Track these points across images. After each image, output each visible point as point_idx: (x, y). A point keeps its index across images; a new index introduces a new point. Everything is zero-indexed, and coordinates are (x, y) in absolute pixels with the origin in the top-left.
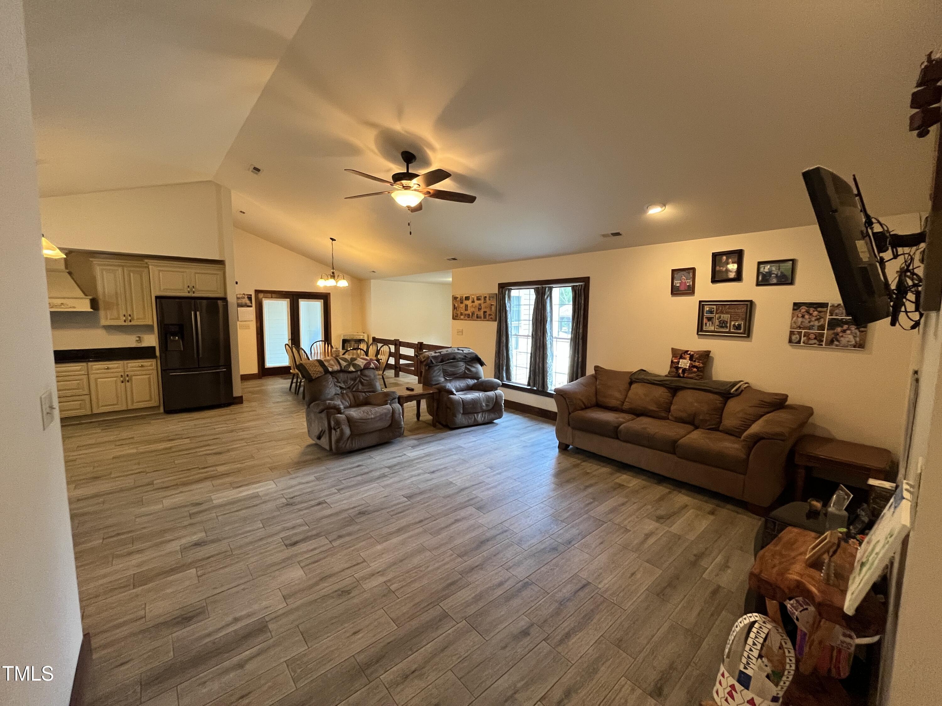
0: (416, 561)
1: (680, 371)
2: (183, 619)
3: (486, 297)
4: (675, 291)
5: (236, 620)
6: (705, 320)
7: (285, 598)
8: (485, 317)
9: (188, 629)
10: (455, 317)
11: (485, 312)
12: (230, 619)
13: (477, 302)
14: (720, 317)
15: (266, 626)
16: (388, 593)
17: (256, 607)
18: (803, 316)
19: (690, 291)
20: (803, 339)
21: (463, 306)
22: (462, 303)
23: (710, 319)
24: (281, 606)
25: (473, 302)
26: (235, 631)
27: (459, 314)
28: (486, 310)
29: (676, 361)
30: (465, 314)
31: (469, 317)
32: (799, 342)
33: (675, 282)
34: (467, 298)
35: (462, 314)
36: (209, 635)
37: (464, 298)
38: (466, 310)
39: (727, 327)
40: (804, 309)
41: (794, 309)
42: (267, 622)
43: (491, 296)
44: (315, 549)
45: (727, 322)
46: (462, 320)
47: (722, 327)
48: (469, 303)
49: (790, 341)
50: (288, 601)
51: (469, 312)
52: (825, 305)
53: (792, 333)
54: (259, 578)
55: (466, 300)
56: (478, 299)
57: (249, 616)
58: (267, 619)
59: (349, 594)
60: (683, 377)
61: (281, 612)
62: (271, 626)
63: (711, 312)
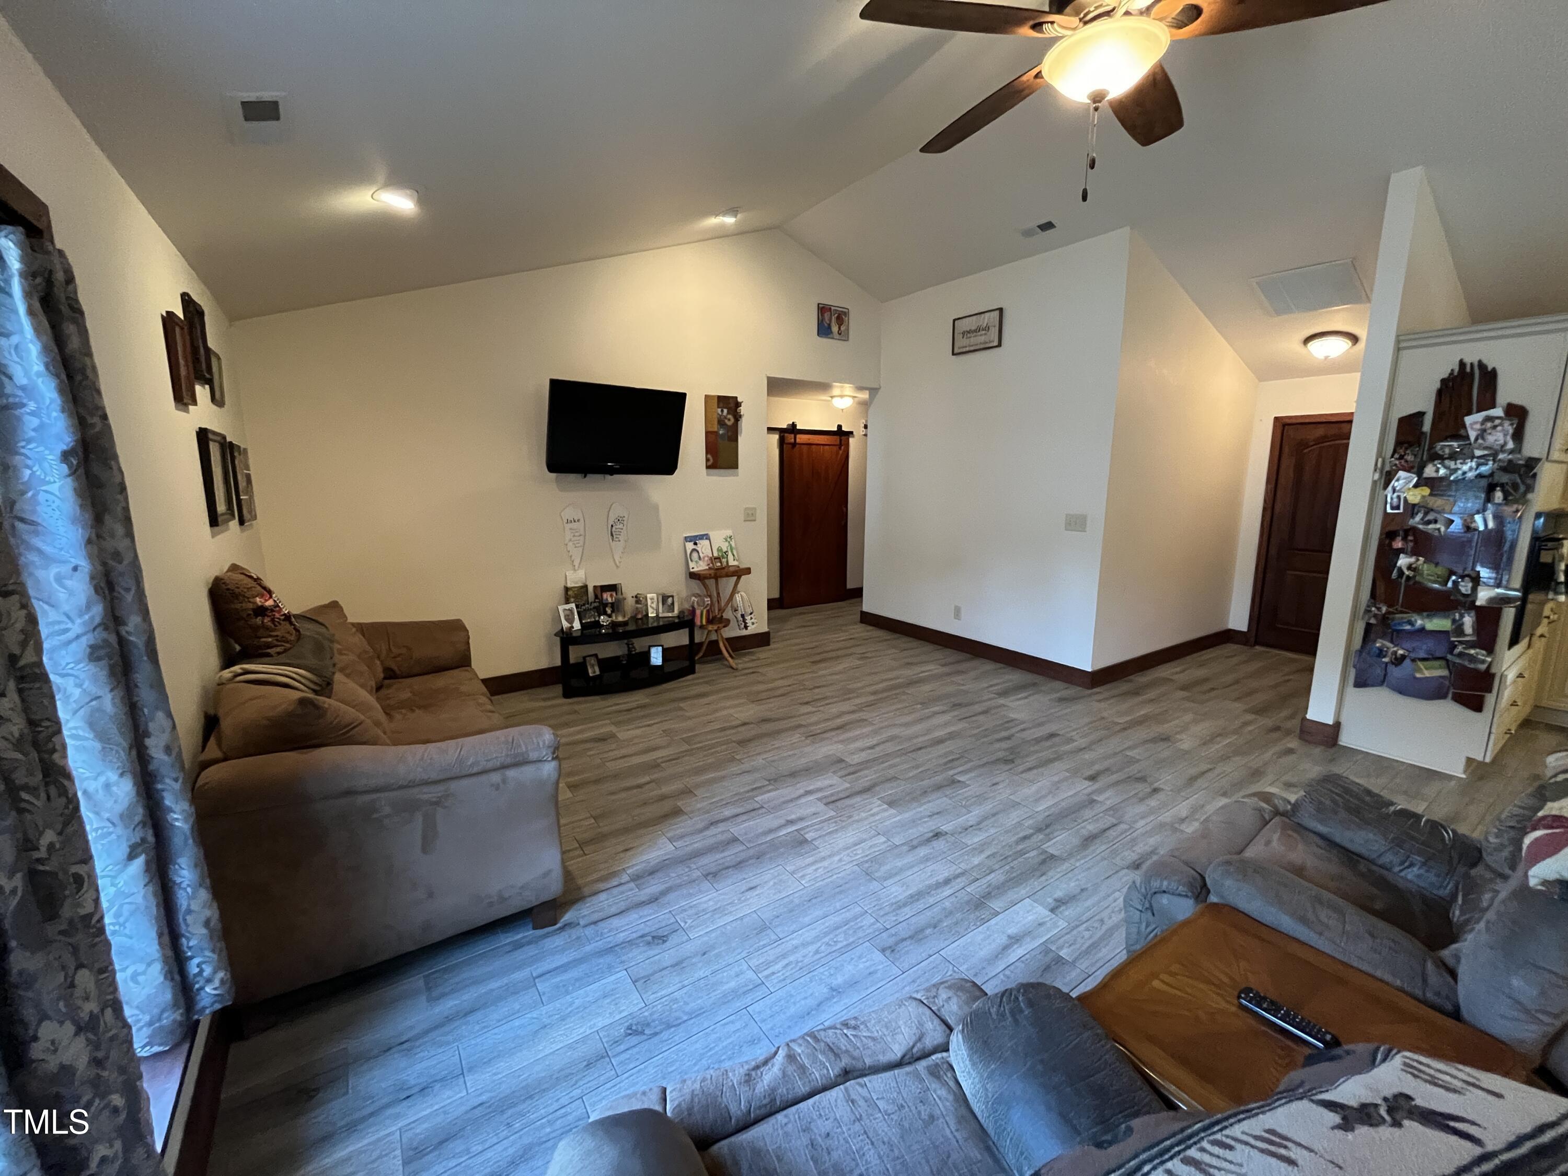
52: (240, 450)
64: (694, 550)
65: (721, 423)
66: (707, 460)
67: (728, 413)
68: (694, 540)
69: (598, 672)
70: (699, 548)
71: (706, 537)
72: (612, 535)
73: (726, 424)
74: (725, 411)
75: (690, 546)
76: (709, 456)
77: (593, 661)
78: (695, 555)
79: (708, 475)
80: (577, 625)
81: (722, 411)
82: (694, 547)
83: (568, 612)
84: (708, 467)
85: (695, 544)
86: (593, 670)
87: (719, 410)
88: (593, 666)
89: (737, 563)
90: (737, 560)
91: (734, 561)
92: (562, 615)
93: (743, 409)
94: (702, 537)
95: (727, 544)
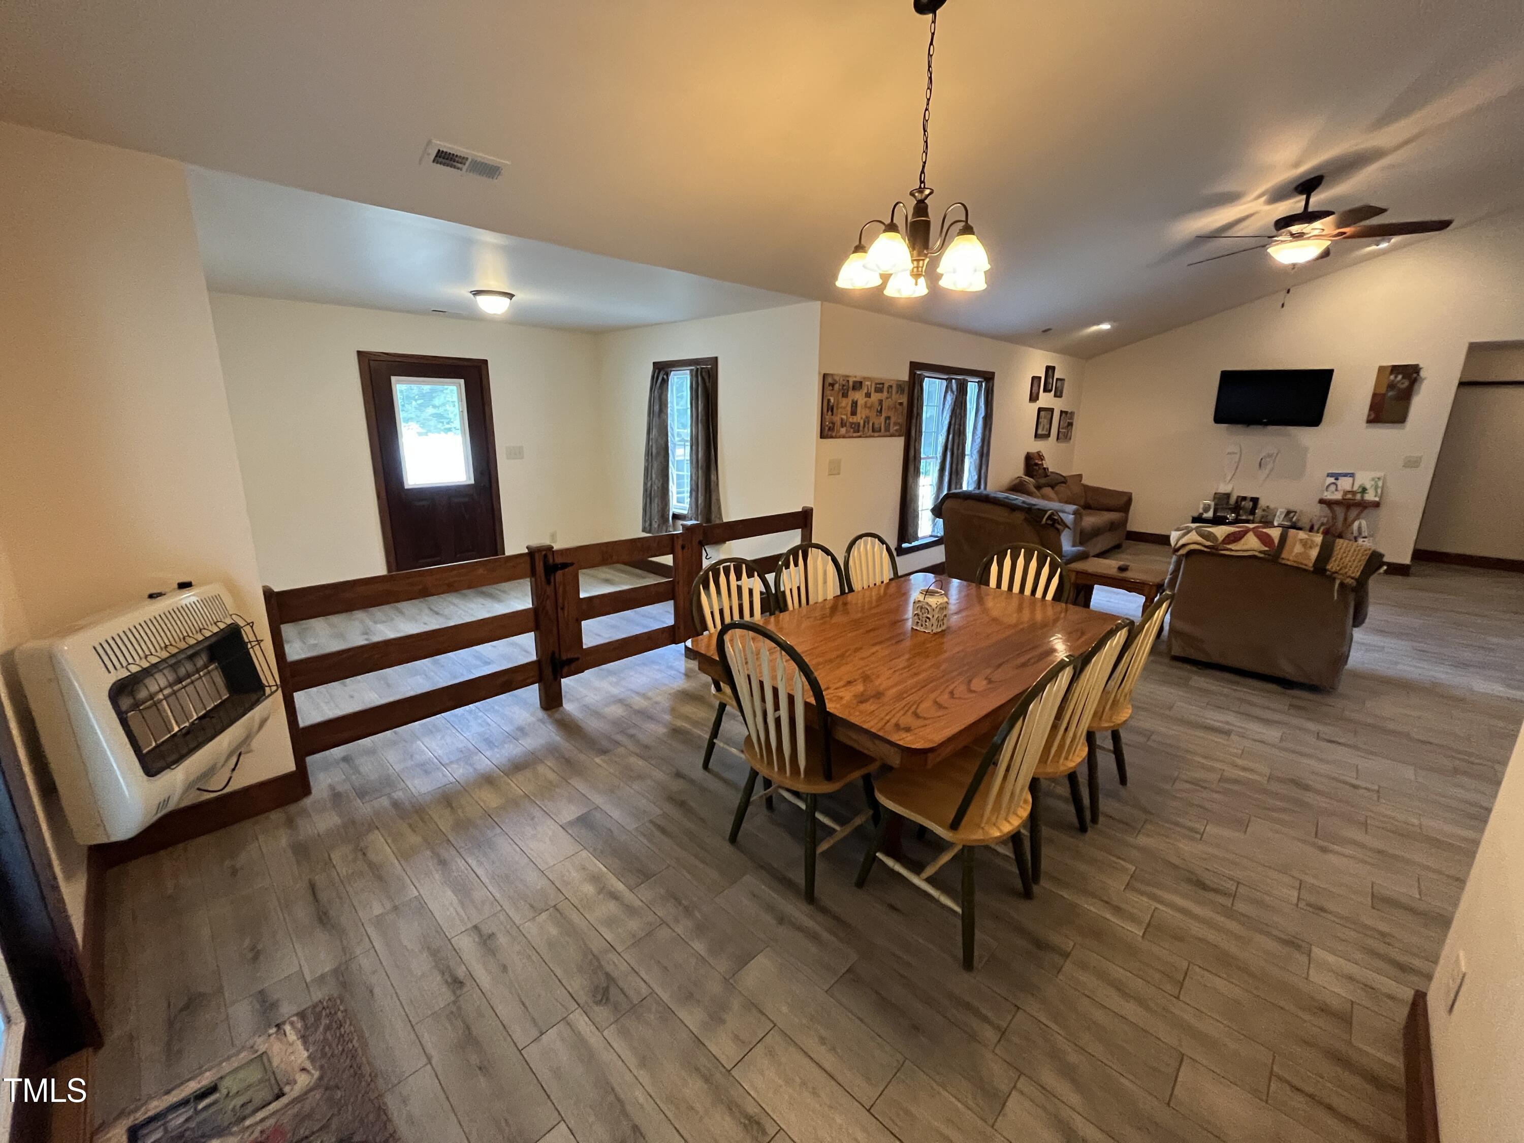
3: (891, 387)
8: (887, 429)
10: (826, 432)
11: (888, 418)
13: (875, 397)
14: (1043, 422)
18: (1063, 420)
20: (1061, 436)
21: (846, 403)
22: (845, 395)
23: (1040, 424)
25: (868, 395)
27: (839, 423)
28: (891, 414)
29: (1040, 463)
30: (852, 424)
31: (857, 430)
34: (858, 385)
35: (843, 424)
37: (851, 384)
38: (854, 413)
40: (1063, 415)
43: (900, 387)
45: (1045, 426)
46: (844, 437)
47: (1043, 430)
48: (859, 396)
49: (1057, 438)
51: (859, 419)
52: (1067, 413)
53: (1059, 433)
55: (854, 388)
56: (879, 390)
60: (1048, 476)
63: (1041, 417)
64: (1334, 483)
65: (1390, 386)
66: (1369, 415)
67: (1403, 378)
68: (1337, 476)
70: (1339, 482)
71: (1352, 475)
72: (1260, 465)
73: (1397, 387)
74: (1400, 377)
75: (1331, 480)
76: (1371, 413)
78: (1333, 487)
79: (1368, 428)
81: (1395, 377)
82: (1335, 481)
83: (1207, 506)
84: (1367, 422)
85: (1337, 479)
87: (1392, 377)
89: (1377, 499)
90: (1375, 496)
91: (1370, 496)
92: (1202, 506)
93: (1423, 374)
94: (1346, 475)
95: (1373, 483)
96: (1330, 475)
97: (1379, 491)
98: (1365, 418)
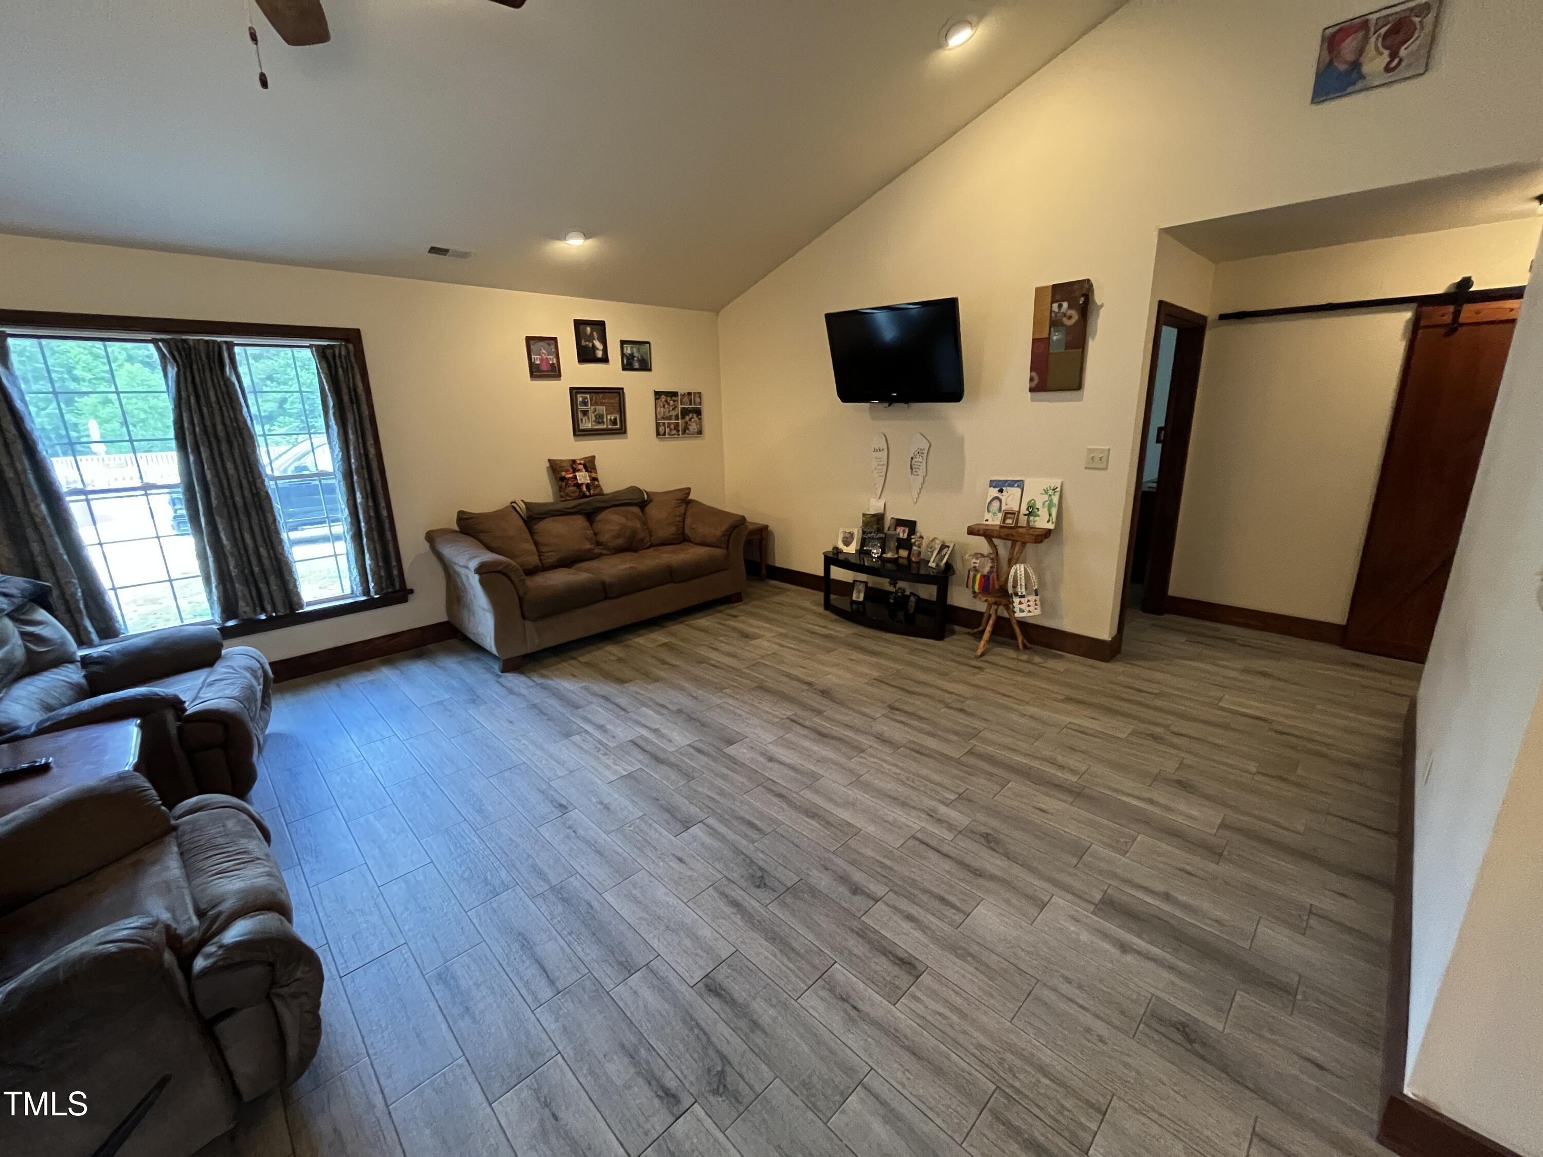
0: (890, 786)
1: (585, 489)
2: (1191, 1042)
4: (536, 372)
5: (1124, 948)
6: (580, 415)
7: (1043, 906)
9: (1195, 1014)
12: (1129, 958)
14: (595, 410)
15: (1102, 901)
16: (963, 799)
17: (1085, 936)
18: (664, 406)
19: (554, 372)
20: (667, 430)
23: (585, 413)
24: (1061, 901)
26: (1139, 936)
29: (571, 475)
32: (664, 434)
33: (533, 357)
36: (1172, 968)
39: (603, 422)
40: (663, 398)
41: (656, 399)
42: (1096, 905)
44: (910, 918)
45: (603, 416)
47: (599, 423)
49: (658, 434)
50: (1046, 899)
52: (675, 394)
53: (658, 425)
54: (1030, 971)
57: (1105, 936)
58: (1092, 908)
59: (987, 834)
60: (590, 496)
61: (1070, 897)
62: (1098, 896)
63: (585, 403)
64: (996, 498)
65: (1055, 323)
66: (1031, 379)
67: (1070, 307)
68: (1000, 485)
69: (861, 599)
70: (1003, 497)
71: (1020, 484)
72: (912, 468)
73: (1063, 325)
74: (1065, 305)
75: (994, 492)
76: (1034, 374)
77: (862, 587)
78: (996, 504)
79: (1033, 400)
80: (852, 549)
81: (1060, 306)
82: (999, 495)
83: (848, 535)
84: (1031, 390)
85: (1001, 491)
86: (858, 596)
87: (1055, 306)
88: (859, 592)
89: (1051, 526)
90: (1048, 521)
91: (1042, 522)
92: (841, 536)
93: (1099, 297)
94: (1012, 484)
95: (1046, 497)
96: (993, 484)
97: (1054, 512)
98: (1027, 385)
